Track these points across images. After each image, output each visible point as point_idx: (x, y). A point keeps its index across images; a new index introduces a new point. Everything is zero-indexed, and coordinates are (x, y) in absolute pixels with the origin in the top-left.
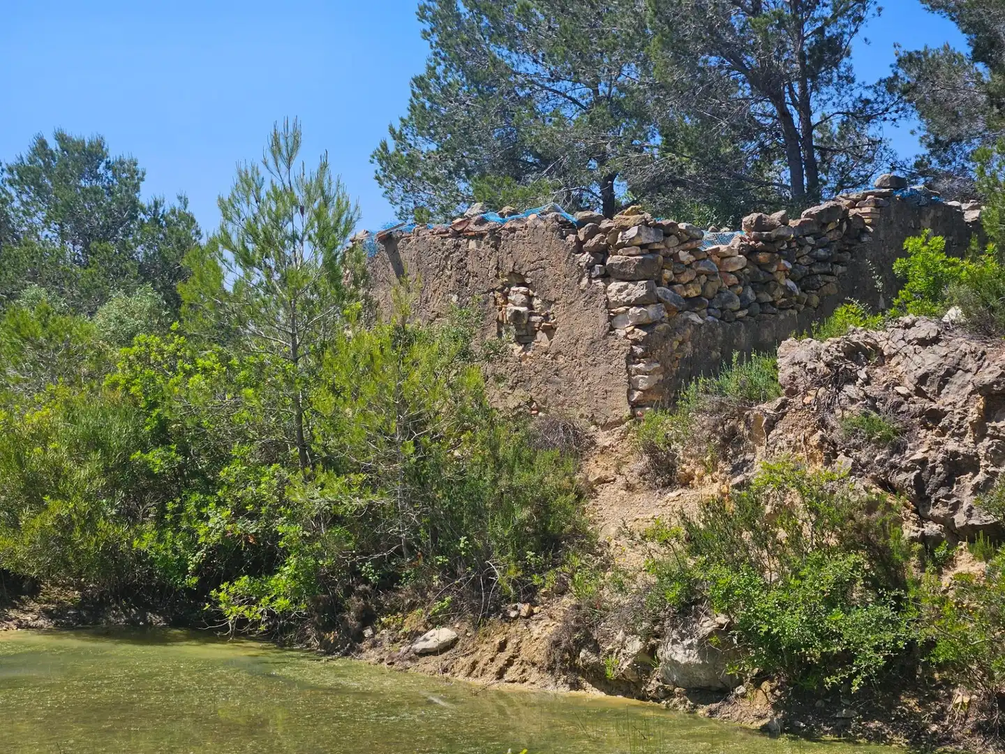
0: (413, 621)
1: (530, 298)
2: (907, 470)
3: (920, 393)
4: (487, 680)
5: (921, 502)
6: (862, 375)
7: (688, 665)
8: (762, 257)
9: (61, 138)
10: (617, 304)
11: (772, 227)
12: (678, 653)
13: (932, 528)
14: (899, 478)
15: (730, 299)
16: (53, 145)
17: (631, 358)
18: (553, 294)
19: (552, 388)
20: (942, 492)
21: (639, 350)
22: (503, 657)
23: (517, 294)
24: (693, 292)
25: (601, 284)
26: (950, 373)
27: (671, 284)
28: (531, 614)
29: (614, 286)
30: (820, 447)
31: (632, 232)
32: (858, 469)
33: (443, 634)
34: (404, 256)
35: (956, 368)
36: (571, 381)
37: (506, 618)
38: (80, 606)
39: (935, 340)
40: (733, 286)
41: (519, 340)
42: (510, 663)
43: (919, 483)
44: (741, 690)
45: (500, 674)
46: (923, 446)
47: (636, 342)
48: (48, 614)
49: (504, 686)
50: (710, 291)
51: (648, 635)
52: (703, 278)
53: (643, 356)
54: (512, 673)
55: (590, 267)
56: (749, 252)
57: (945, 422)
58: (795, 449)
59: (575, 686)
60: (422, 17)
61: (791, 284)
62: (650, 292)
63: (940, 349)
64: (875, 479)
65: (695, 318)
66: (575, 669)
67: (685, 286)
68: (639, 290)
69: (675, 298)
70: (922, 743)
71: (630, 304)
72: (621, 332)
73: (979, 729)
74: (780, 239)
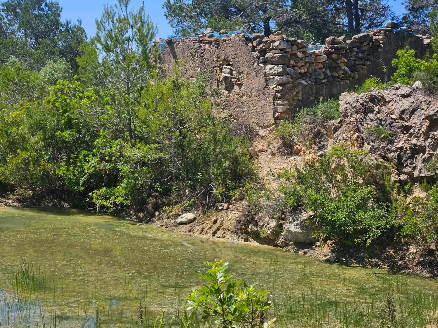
0: (176, 209)
1: (232, 71)
2: (394, 151)
3: (401, 118)
4: (208, 236)
5: (400, 165)
6: (376, 109)
7: (296, 232)
8: (334, 56)
10: (270, 75)
11: (339, 43)
12: (292, 227)
13: (404, 177)
14: (390, 155)
15: (319, 74)
17: (275, 98)
18: (242, 69)
19: (240, 110)
20: (409, 161)
21: (279, 95)
22: (215, 227)
23: (226, 69)
24: (303, 71)
25: (262, 65)
26: (415, 110)
27: (293, 67)
28: (228, 208)
29: (269, 67)
30: (357, 140)
31: (277, 43)
32: (373, 150)
33: (189, 216)
34: (177, 50)
35: (418, 108)
36: (249, 107)
37: (217, 209)
38: (32, 198)
39: (409, 95)
40: (321, 69)
41: (226, 88)
42: (218, 229)
43: (399, 157)
44: (318, 244)
45: (214, 234)
46: (401, 141)
47: (277, 91)
48: (18, 200)
49: (215, 239)
50: (310, 70)
51: (279, 219)
52: (308, 65)
53: (281, 98)
54: (219, 233)
55: (258, 58)
56: (328, 54)
57: (412, 131)
58: (346, 141)
59: (247, 240)
61: (346, 68)
62: (284, 70)
63: (411, 99)
64: (380, 155)
65: (304, 82)
66: (247, 233)
67: (300, 68)
68: (279, 69)
69: (295, 73)
70: (395, 269)
71: (275, 75)
72: (271, 87)
73: (420, 263)
74: (342, 48)
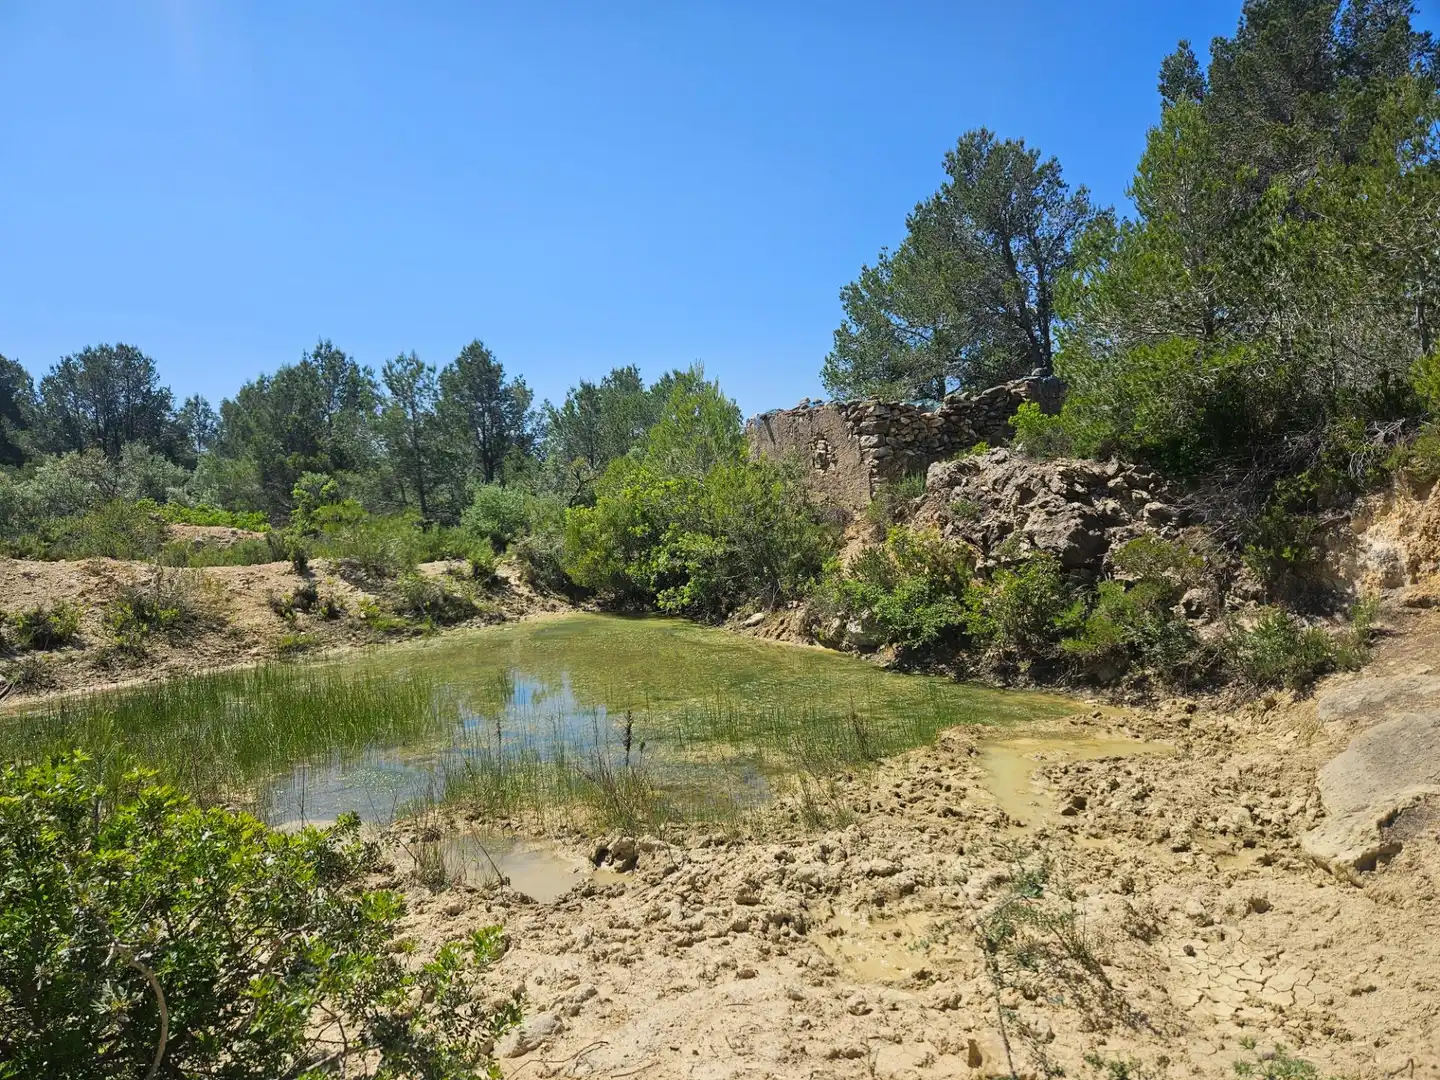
0: (748, 608)
1: (827, 446)
2: (980, 531)
3: (994, 490)
4: (771, 640)
5: (986, 548)
6: (964, 481)
7: (857, 634)
8: (953, 418)
9: (676, 373)
10: (865, 447)
11: (959, 401)
12: (854, 628)
13: (991, 563)
14: (974, 536)
15: (933, 442)
16: (672, 377)
17: (872, 475)
18: (837, 443)
19: (837, 491)
20: (997, 543)
21: (875, 471)
22: (782, 627)
23: (821, 445)
24: (908, 439)
25: (857, 437)
26: (1008, 479)
27: (895, 436)
28: (798, 606)
29: (864, 438)
30: (938, 520)
31: (871, 409)
32: (956, 531)
33: (758, 616)
34: (773, 426)
35: (1012, 475)
36: (845, 488)
37: (787, 608)
38: (613, 601)
39: (1004, 461)
40: (935, 435)
41: (822, 467)
42: (784, 631)
43: (985, 539)
44: (883, 647)
45: (778, 636)
46: (990, 520)
47: (874, 467)
48: (599, 604)
49: (779, 643)
50: (920, 438)
51: (842, 618)
52: (917, 432)
53: (878, 473)
54: (784, 636)
55: (852, 429)
56: (945, 415)
57: (1001, 505)
58: (927, 521)
59: (811, 643)
60: (842, 299)
61: (971, 431)
62: (880, 441)
63: (1006, 466)
64: (964, 537)
65: (910, 453)
66: (811, 635)
67: (904, 436)
68: (874, 439)
69: (897, 443)
70: (962, 677)
71: (871, 447)
72: (866, 462)
73: (994, 670)
74: (966, 408)
